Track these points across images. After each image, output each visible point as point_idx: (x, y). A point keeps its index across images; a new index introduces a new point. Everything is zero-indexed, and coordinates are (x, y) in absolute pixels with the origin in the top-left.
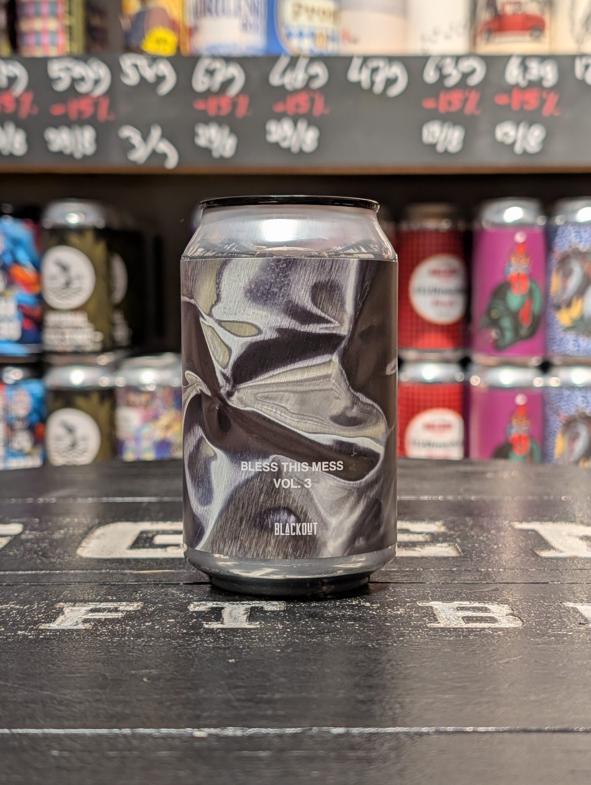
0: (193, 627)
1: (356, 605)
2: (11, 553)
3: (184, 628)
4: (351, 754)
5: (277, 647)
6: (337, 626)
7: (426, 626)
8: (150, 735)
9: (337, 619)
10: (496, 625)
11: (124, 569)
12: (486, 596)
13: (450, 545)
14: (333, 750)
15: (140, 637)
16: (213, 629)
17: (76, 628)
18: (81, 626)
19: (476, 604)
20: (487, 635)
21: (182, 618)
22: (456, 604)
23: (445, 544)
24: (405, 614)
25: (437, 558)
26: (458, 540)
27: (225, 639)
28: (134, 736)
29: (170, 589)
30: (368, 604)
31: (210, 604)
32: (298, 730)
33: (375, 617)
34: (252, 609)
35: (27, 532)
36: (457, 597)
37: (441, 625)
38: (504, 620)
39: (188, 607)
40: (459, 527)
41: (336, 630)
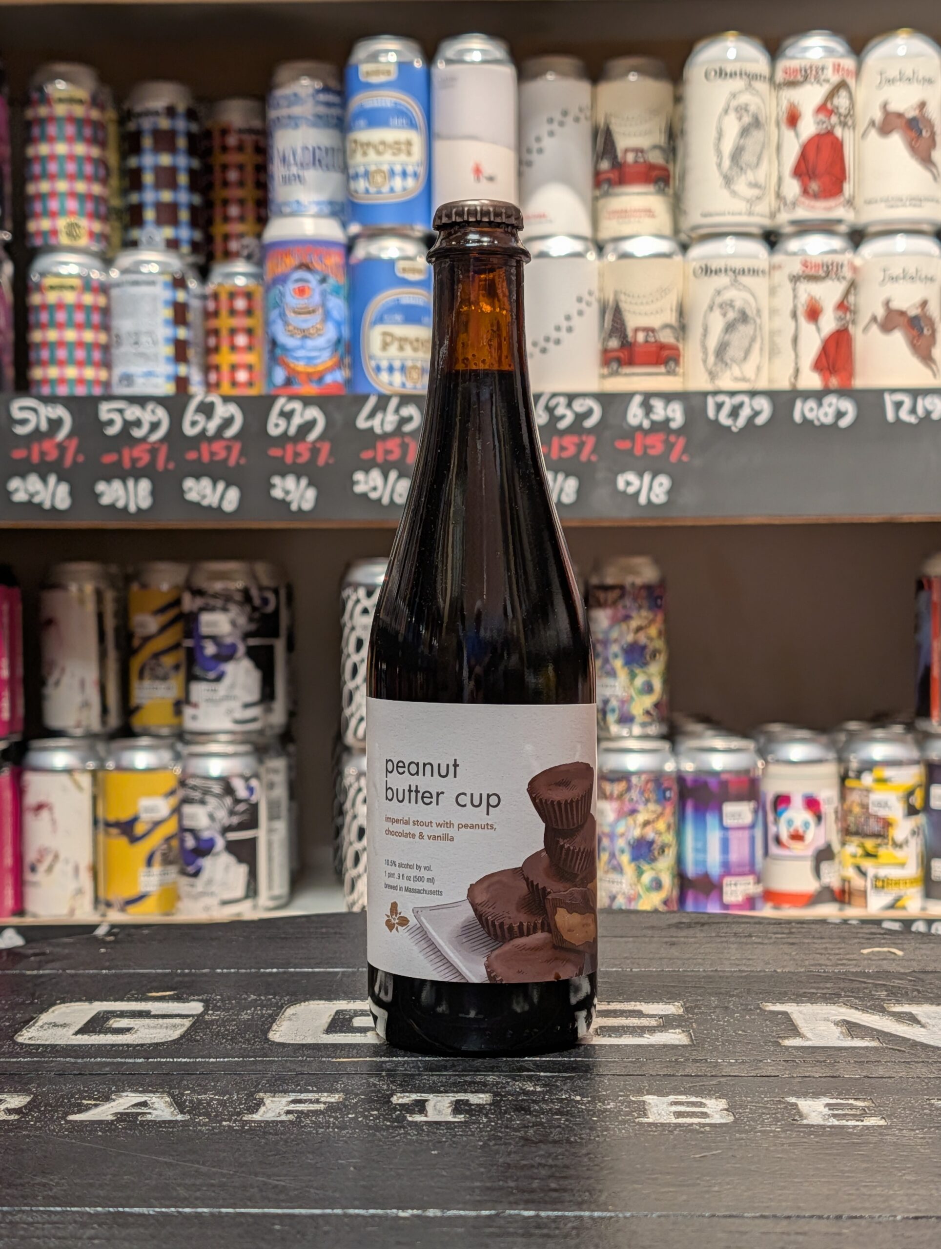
0: (397, 1120)
1: (566, 1099)
2: (198, 1038)
3: (388, 1120)
4: (537, 1231)
5: (480, 1140)
6: (543, 1120)
7: (634, 1122)
8: (358, 1215)
9: (543, 1113)
10: (707, 1121)
11: (322, 1057)
12: (706, 1089)
13: (683, 1031)
14: (521, 1228)
15: (344, 1129)
16: (416, 1122)
17: (279, 1119)
18: (284, 1118)
19: (693, 1099)
20: (693, 1131)
21: (385, 1110)
22: (672, 1098)
23: (677, 1031)
24: (615, 1108)
25: (665, 1046)
26: (694, 1025)
27: (429, 1132)
28: (346, 1215)
29: (372, 1080)
30: (578, 1098)
31: (415, 1096)
32: (493, 1212)
33: (582, 1112)
34: (458, 1102)
35: (210, 1012)
36: (676, 1091)
37: (650, 1120)
38: (718, 1116)
39: (392, 1099)
40: (700, 1008)
41: (541, 1124)
